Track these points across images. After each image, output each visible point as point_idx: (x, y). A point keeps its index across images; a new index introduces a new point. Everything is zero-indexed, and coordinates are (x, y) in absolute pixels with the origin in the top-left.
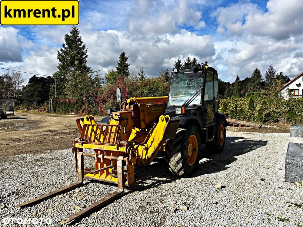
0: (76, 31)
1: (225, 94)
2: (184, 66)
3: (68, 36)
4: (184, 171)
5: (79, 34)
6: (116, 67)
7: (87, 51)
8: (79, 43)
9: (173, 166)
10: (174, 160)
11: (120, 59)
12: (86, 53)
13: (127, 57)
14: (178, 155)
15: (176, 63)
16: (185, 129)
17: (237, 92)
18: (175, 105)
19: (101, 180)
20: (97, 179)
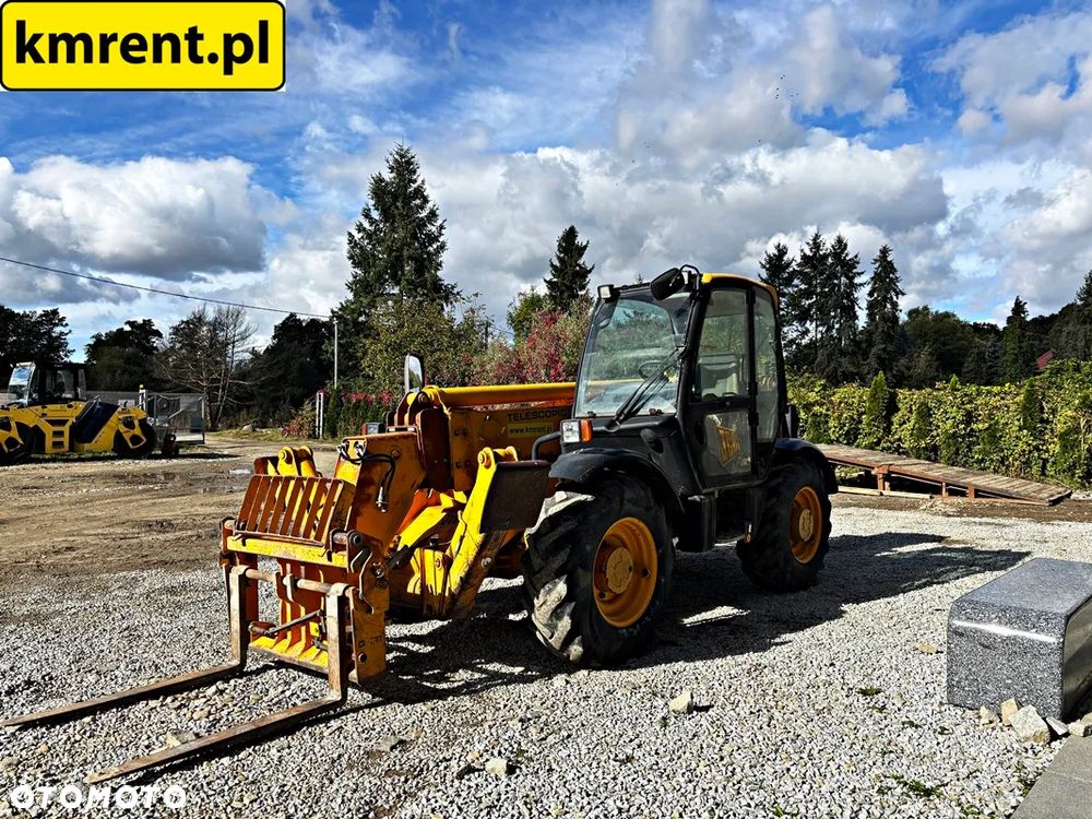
0: (409, 163)
1: (965, 370)
2: (798, 265)
3: (382, 180)
4: (583, 643)
5: (418, 171)
6: (545, 280)
7: (442, 227)
8: (418, 202)
9: (545, 625)
10: (544, 603)
11: (561, 252)
12: (441, 234)
13: (584, 244)
14: (555, 585)
15: (769, 256)
16: (589, 497)
17: (1015, 361)
18: (595, 411)
19: (290, 659)
20: (280, 657)
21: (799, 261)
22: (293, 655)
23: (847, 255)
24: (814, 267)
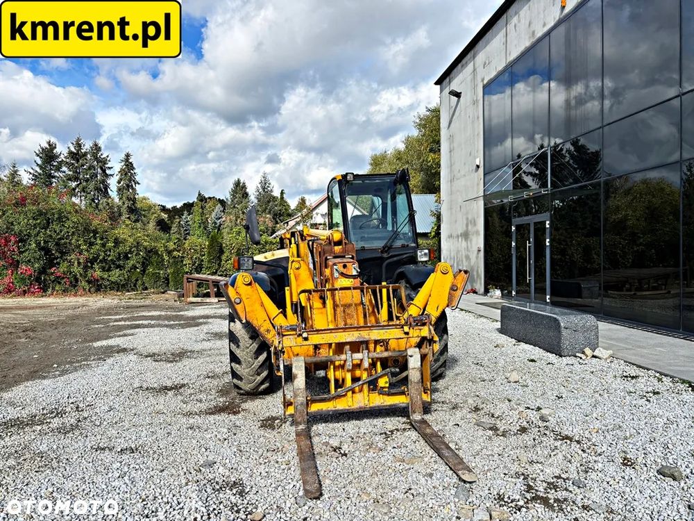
15: (42, 148)
17: (200, 227)
19: (360, 408)
20: (348, 410)
21: (66, 155)
22: (362, 405)
23: (102, 155)
24: (77, 160)
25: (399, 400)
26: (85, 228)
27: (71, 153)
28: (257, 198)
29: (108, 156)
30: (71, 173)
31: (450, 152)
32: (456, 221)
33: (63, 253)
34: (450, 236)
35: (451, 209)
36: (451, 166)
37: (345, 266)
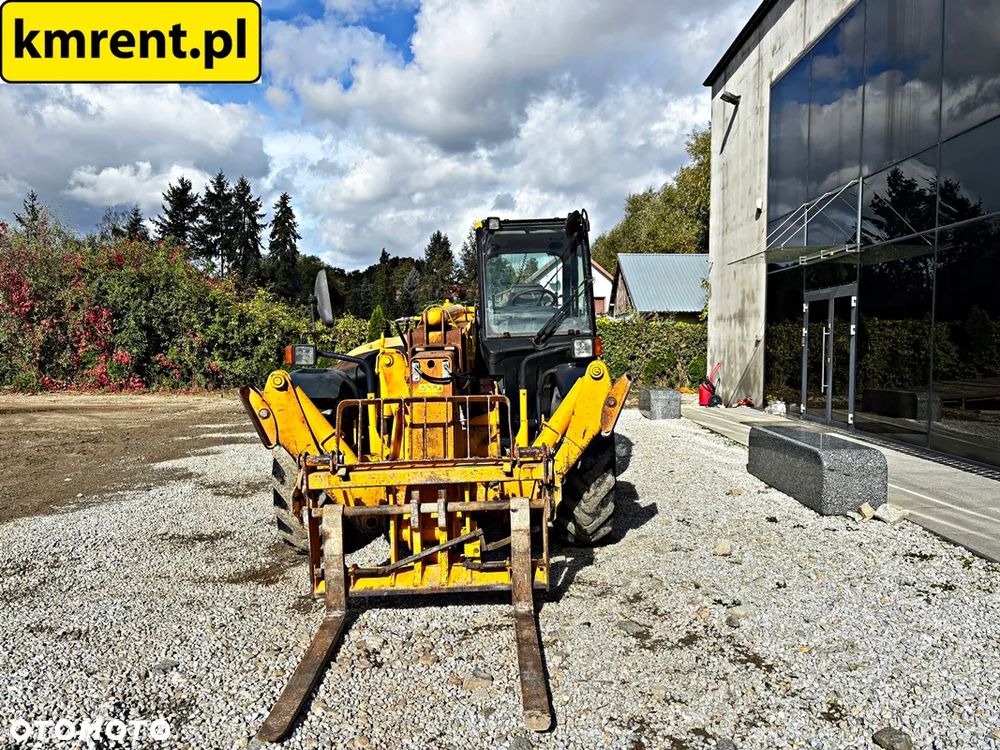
2: (203, 201)
4: (612, 524)
9: (589, 514)
10: (594, 495)
14: (604, 478)
15: (173, 189)
17: (384, 300)
18: (510, 332)
19: (432, 589)
20: (413, 591)
21: (204, 198)
22: (436, 584)
23: (250, 197)
24: (218, 205)
25: (498, 580)
26: (200, 300)
27: (209, 194)
28: (465, 260)
29: (258, 200)
30: (209, 223)
31: (723, 188)
32: (728, 295)
33: (172, 335)
34: (720, 318)
35: (722, 276)
36: (724, 210)
37: (431, 364)
